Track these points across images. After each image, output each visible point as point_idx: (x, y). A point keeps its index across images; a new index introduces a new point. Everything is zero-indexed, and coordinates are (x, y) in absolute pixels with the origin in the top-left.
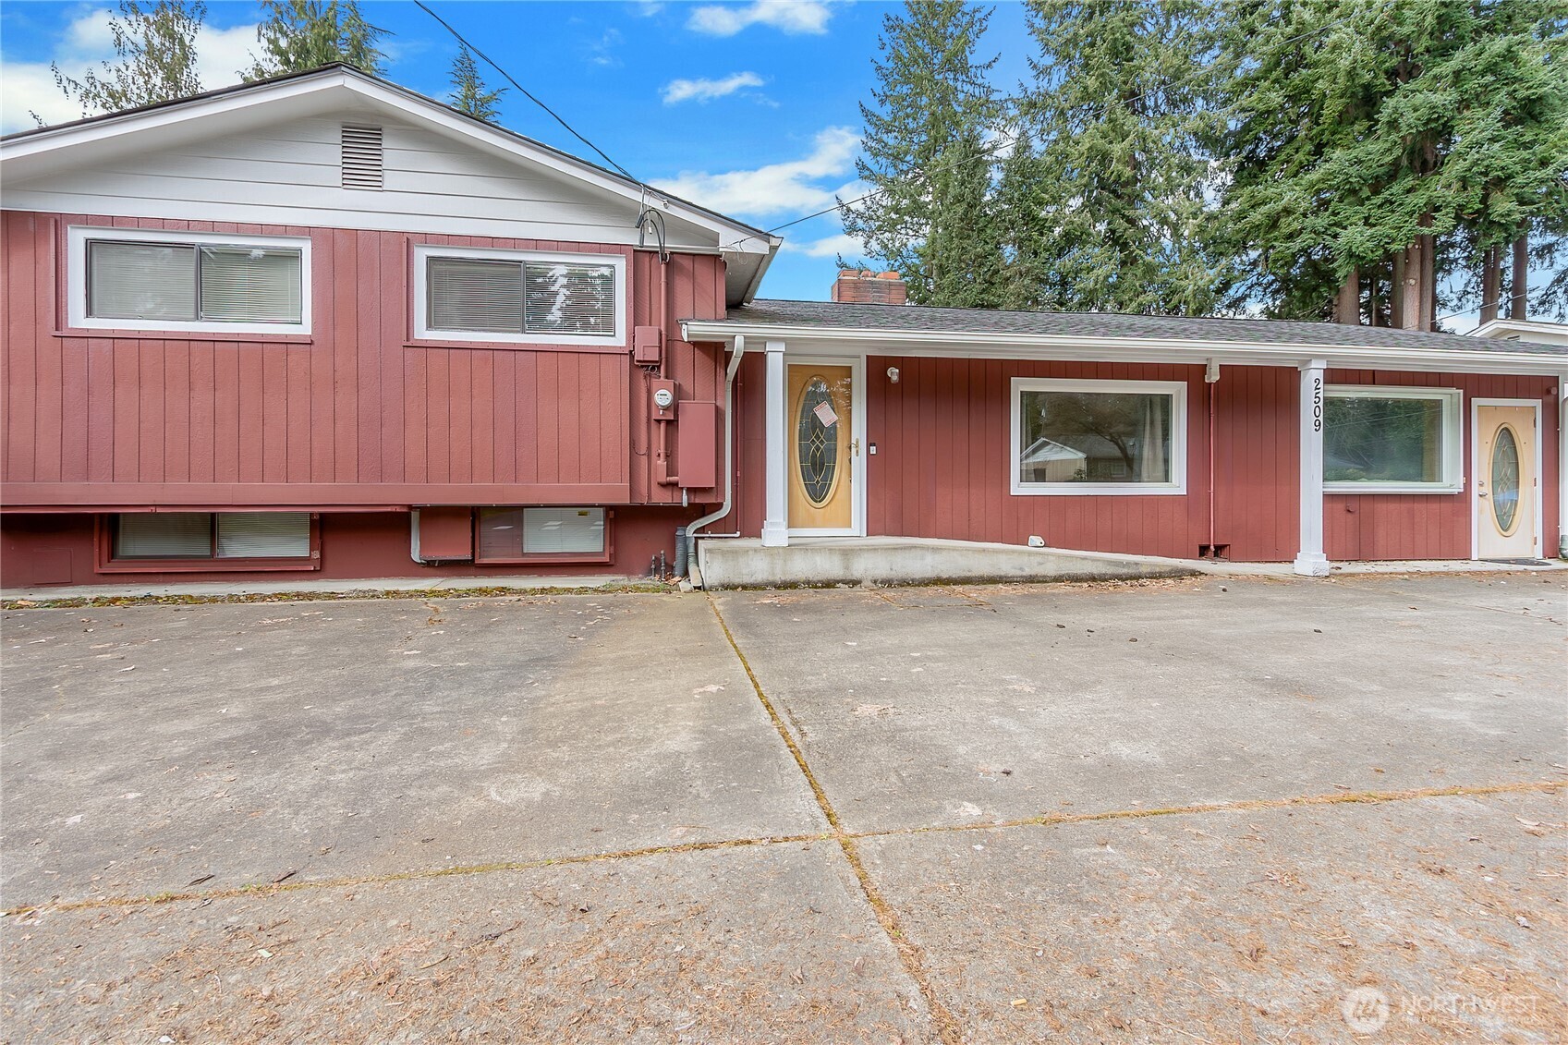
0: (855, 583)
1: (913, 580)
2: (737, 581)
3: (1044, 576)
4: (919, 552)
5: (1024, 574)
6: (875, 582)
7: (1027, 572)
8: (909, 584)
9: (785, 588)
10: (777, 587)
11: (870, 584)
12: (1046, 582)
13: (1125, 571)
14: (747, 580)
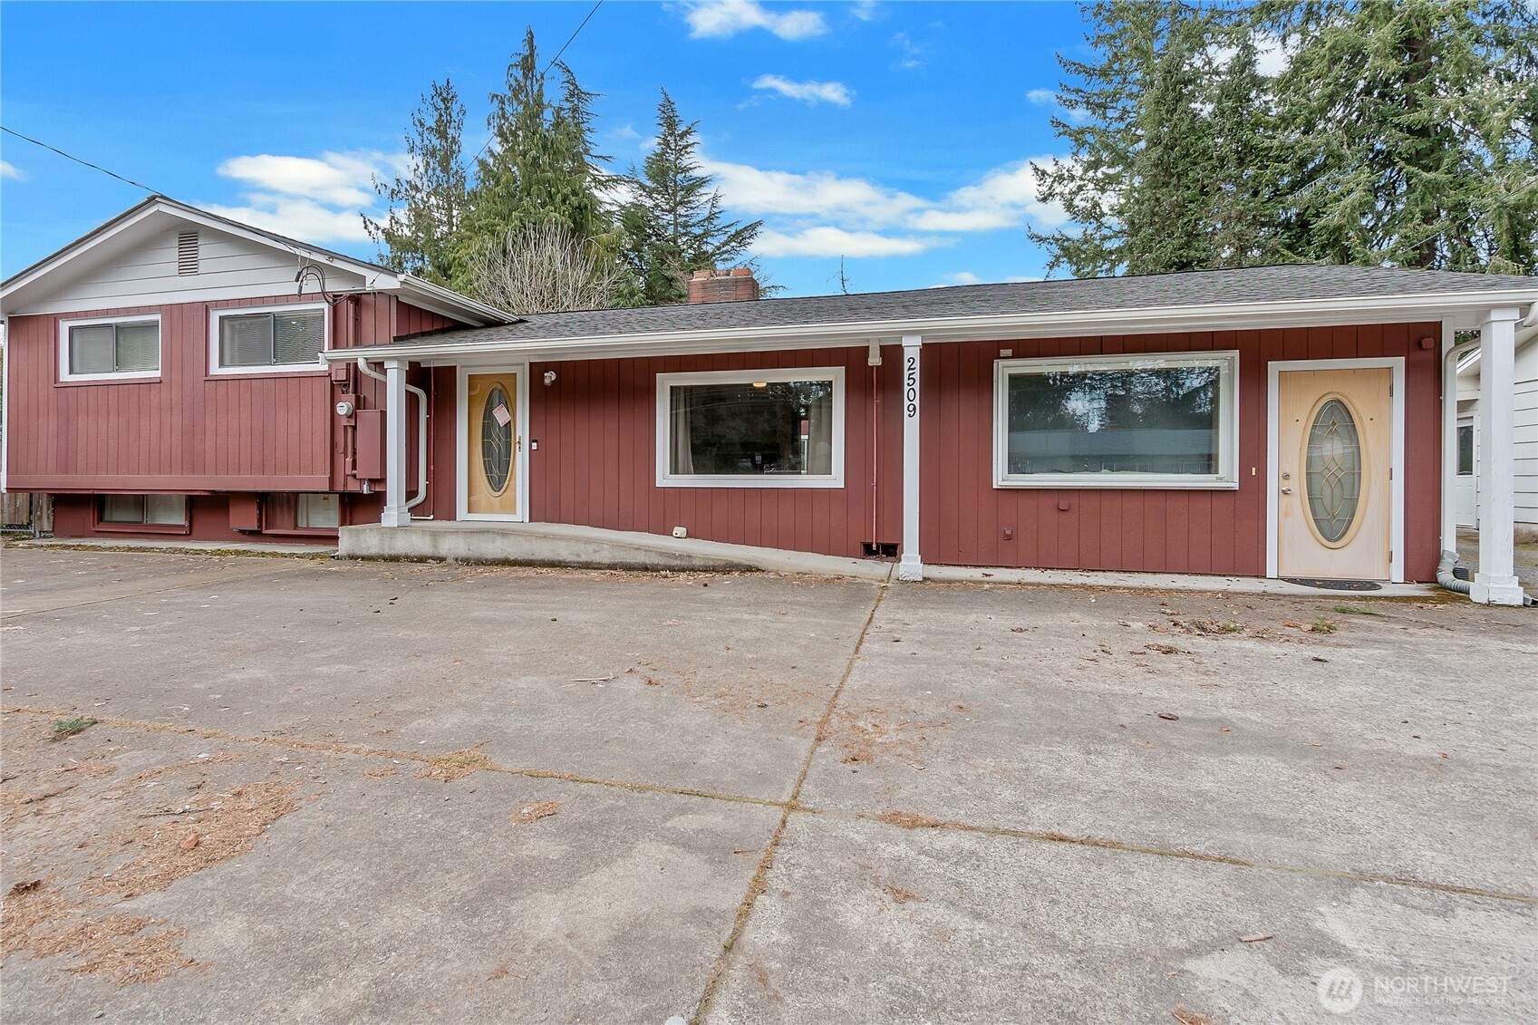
0: (441, 559)
1: (486, 560)
2: (359, 552)
3: (599, 564)
4: (491, 536)
5: (581, 560)
6: (457, 560)
7: (584, 558)
8: (483, 564)
9: (391, 561)
10: (385, 559)
11: (453, 561)
12: (600, 569)
13: (677, 562)
14: (365, 553)
